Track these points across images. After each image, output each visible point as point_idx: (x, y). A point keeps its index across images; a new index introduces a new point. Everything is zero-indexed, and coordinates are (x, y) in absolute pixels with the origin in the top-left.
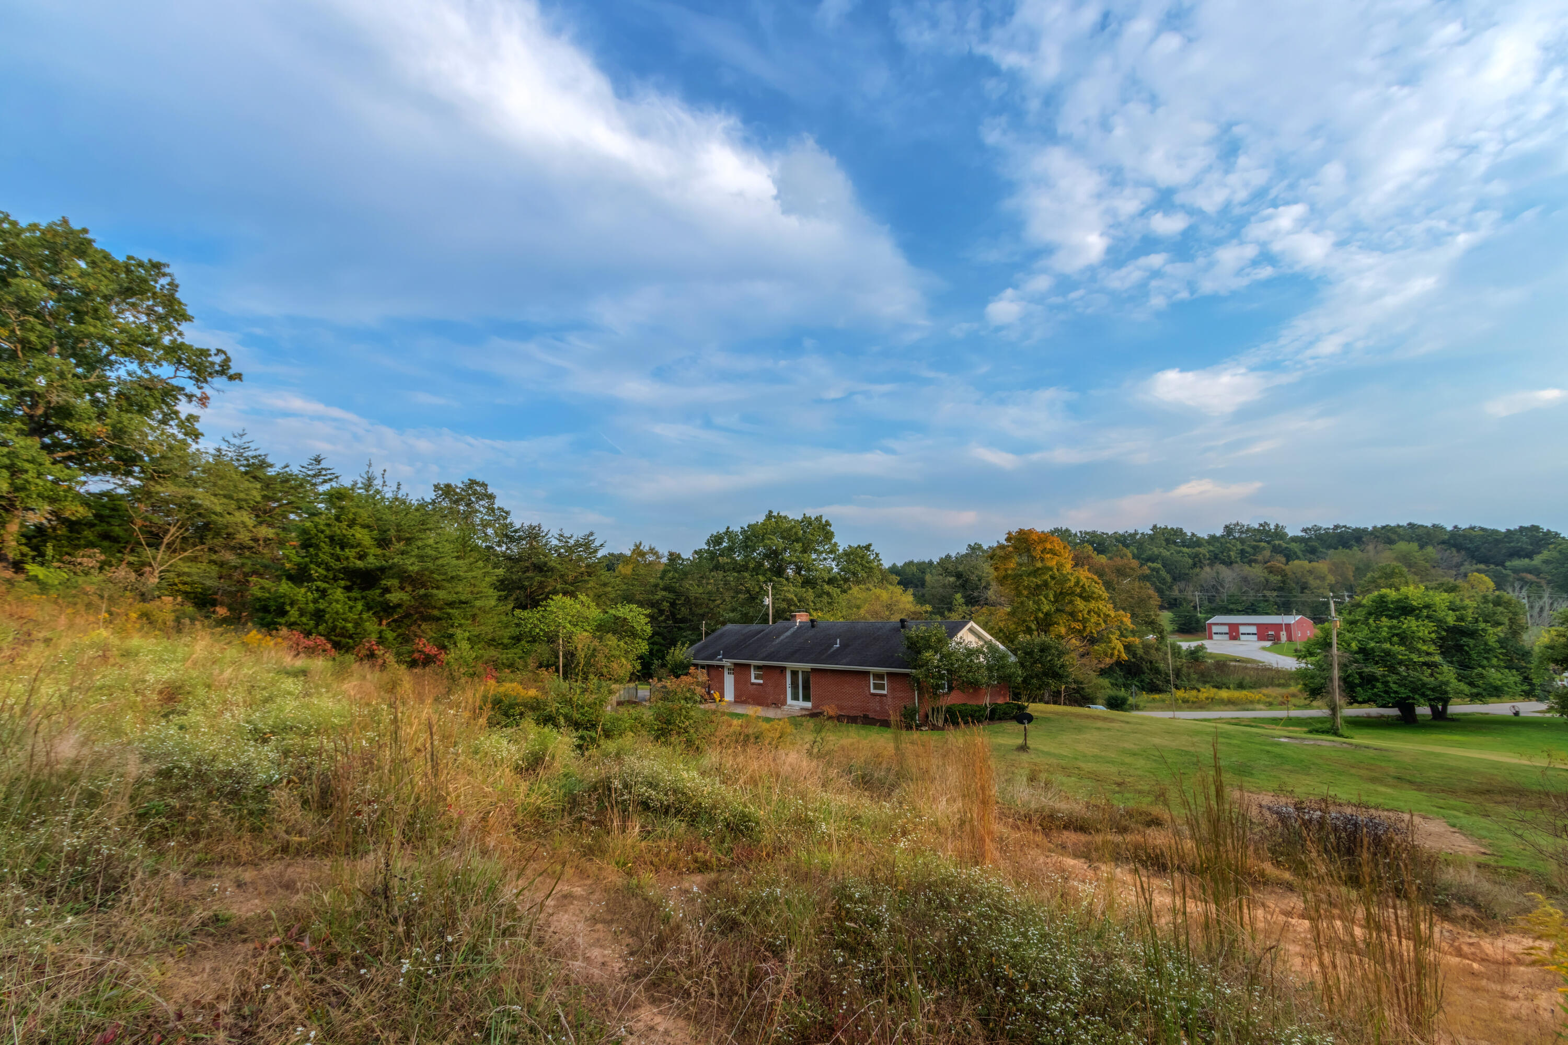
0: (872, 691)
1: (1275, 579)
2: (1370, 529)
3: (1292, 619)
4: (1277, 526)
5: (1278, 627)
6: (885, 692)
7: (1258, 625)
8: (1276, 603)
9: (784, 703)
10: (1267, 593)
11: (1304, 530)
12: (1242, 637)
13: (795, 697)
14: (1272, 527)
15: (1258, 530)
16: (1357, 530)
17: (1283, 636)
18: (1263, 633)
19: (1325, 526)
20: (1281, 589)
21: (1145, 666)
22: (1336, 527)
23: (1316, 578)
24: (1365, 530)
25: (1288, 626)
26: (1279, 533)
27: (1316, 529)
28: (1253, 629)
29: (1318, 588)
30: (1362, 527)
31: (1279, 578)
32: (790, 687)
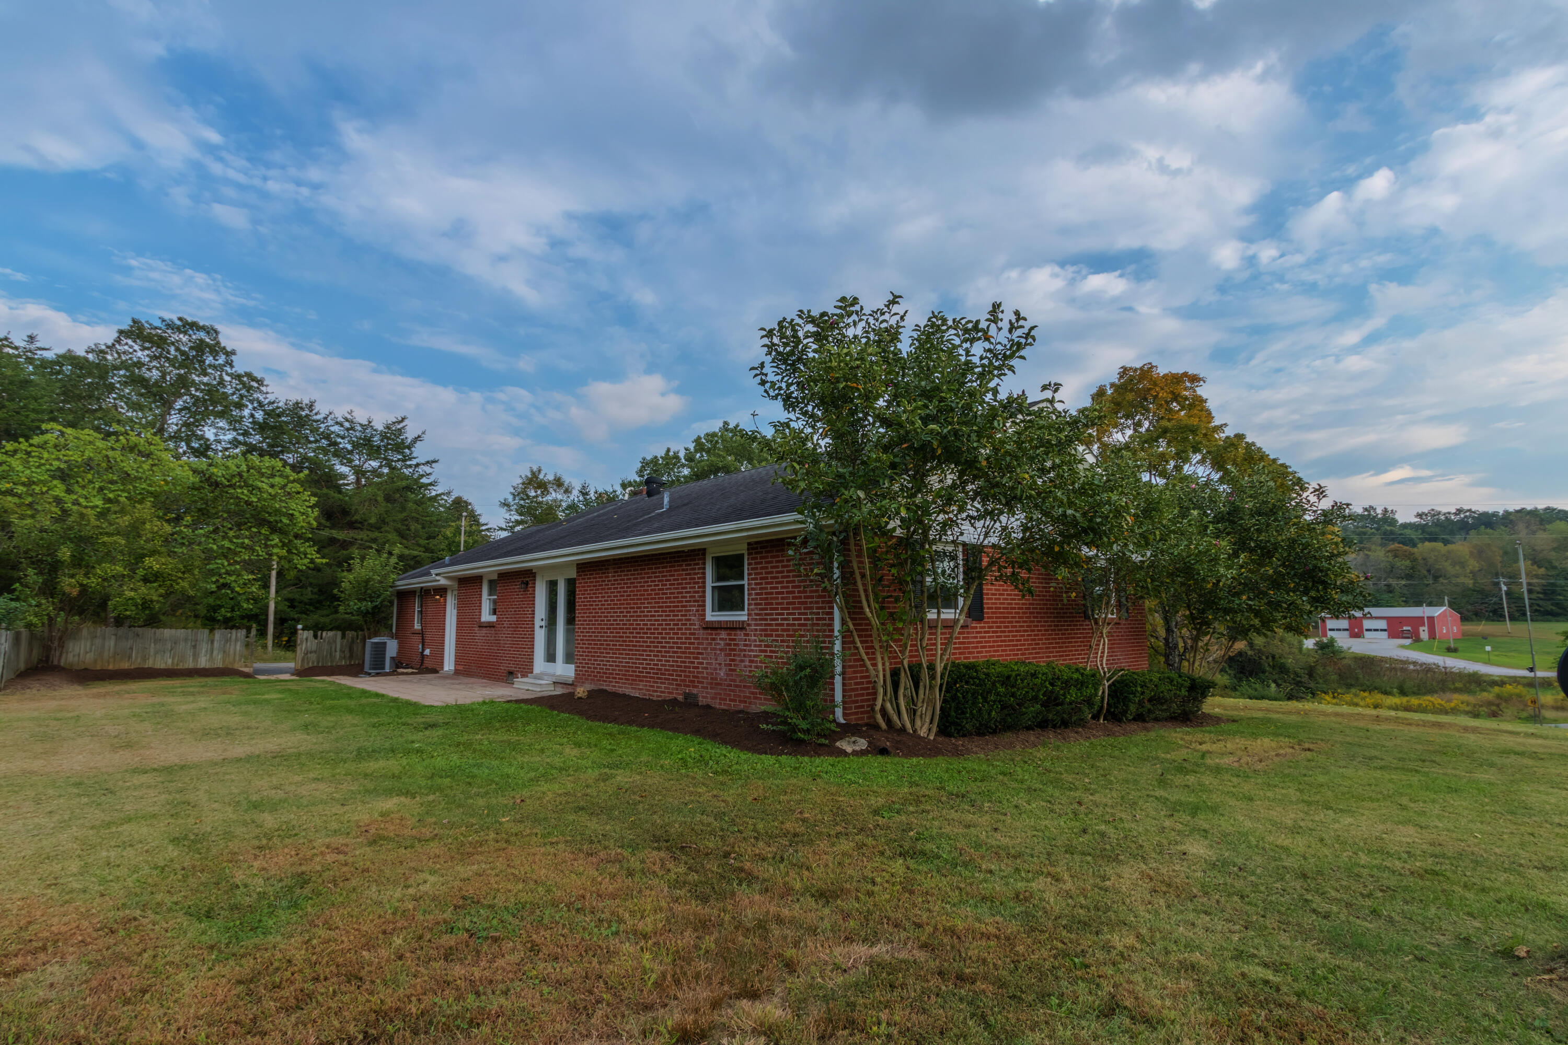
0: (711, 616)
1: (1403, 564)
2: (1501, 512)
3: (1437, 611)
4: (1386, 510)
5: (1419, 621)
6: (741, 616)
7: (1389, 619)
8: (1403, 595)
9: (527, 668)
10: (1393, 582)
11: (1420, 515)
12: (1367, 634)
13: (551, 657)
14: (1379, 511)
15: (1362, 516)
16: (1485, 514)
17: (1424, 633)
18: (1395, 629)
19: (1444, 510)
20: (1409, 577)
21: (1266, 664)
22: (1459, 511)
23: (1454, 564)
24: (1495, 514)
25: (1431, 619)
26: (1388, 519)
27: (1435, 514)
28: (1383, 624)
29: (1457, 576)
30: (1491, 510)
31: (1408, 563)
32: (541, 627)
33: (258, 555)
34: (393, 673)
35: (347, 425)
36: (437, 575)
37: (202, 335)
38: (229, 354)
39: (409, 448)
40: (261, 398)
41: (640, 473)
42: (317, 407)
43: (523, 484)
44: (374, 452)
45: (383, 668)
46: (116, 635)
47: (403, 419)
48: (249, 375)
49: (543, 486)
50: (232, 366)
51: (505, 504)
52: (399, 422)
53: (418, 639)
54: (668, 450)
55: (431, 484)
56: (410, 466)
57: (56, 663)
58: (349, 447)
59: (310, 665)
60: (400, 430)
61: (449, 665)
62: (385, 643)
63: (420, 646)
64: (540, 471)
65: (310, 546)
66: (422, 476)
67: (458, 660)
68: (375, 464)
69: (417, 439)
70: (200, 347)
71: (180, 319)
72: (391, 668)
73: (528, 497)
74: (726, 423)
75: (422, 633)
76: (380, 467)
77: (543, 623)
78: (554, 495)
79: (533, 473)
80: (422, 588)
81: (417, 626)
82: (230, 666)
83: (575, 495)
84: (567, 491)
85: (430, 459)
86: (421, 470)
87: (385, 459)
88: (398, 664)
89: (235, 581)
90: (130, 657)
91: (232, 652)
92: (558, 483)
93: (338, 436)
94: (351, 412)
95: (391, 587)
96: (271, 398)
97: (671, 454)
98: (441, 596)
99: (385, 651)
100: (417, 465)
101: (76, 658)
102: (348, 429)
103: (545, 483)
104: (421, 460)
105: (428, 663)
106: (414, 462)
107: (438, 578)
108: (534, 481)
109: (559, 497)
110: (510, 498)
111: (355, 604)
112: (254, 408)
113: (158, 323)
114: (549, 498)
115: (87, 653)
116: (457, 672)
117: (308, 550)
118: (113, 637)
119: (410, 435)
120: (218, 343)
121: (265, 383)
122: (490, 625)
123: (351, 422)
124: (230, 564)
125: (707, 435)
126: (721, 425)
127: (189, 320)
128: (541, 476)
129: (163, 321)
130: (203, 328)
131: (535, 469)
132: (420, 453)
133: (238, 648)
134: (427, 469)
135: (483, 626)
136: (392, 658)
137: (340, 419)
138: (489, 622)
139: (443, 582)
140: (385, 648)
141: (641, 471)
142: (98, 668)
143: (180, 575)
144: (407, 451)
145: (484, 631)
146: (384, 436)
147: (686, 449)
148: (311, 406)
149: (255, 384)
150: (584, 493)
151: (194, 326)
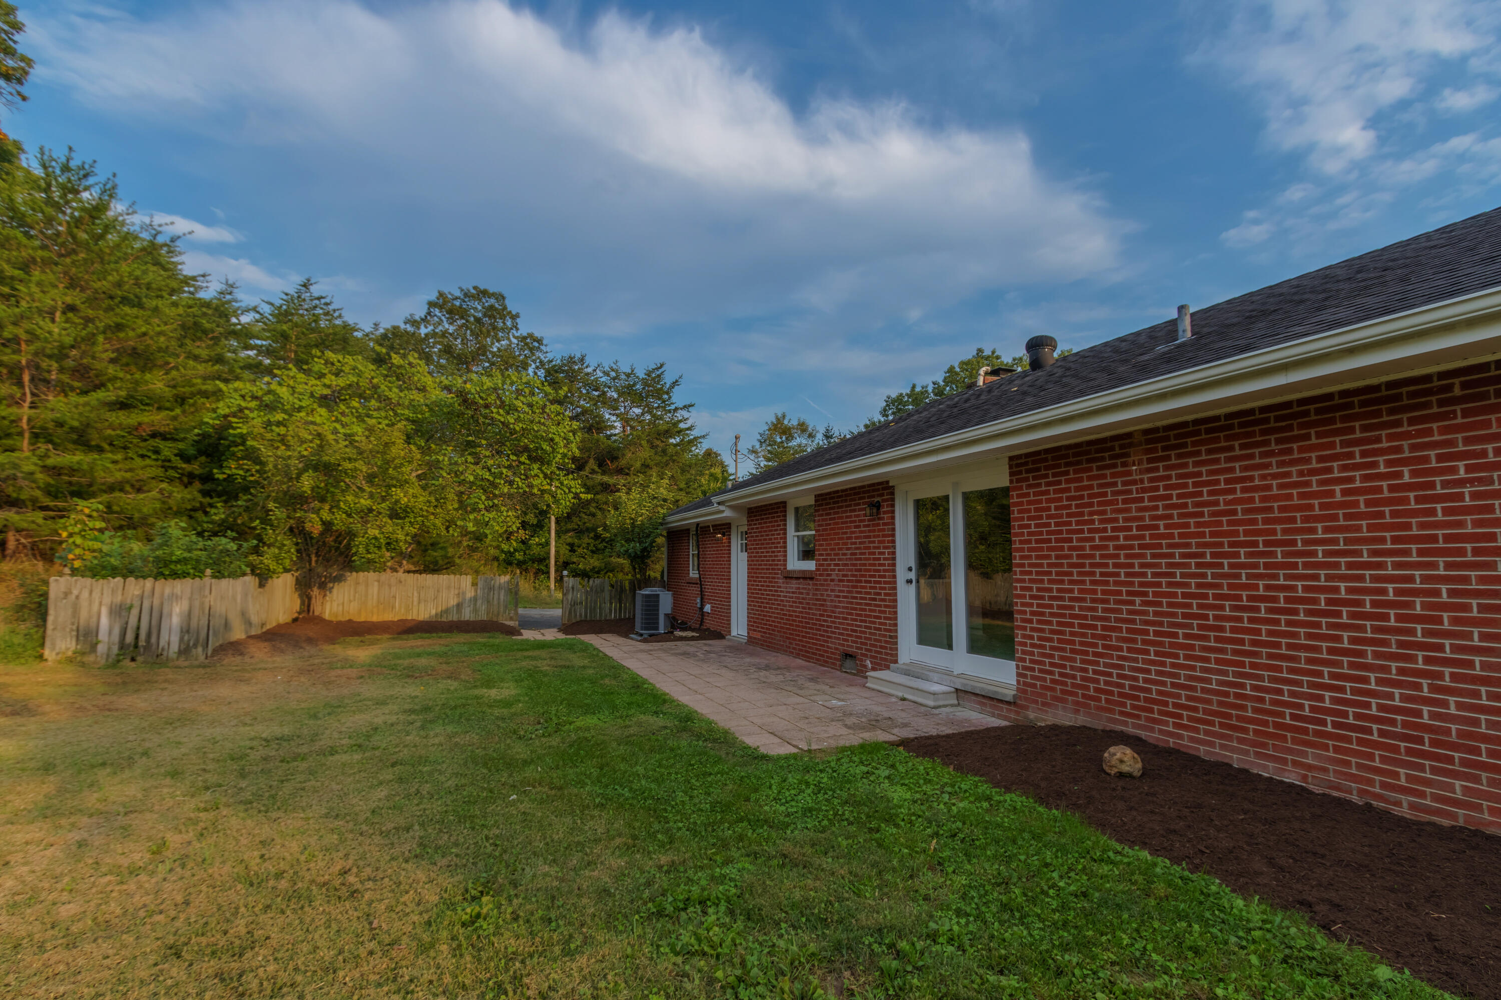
9: (882, 650)
13: (938, 638)
32: (909, 582)
33: (518, 488)
34: (668, 636)
35: (613, 374)
36: (719, 503)
37: (492, 301)
38: (514, 317)
39: (667, 393)
40: (542, 357)
41: (884, 413)
42: (588, 360)
43: (769, 430)
44: (638, 398)
45: (657, 628)
46: (379, 581)
47: (662, 366)
48: (531, 336)
49: (787, 432)
50: (517, 329)
51: (753, 451)
52: (658, 369)
53: (696, 590)
54: (914, 387)
55: (689, 429)
56: (670, 411)
57: (316, 613)
58: (615, 396)
59: (578, 619)
60: (659, 376)
61: (739, 628)
62: (658, 596)
63: (698, 600)
64: (784, 416)
65: (574, 479)
66: (680, 421)
67: (753, 623)
68: (638, 411)
69: (675, 383)
70: (490, 311)
71: (475, 288)
72: (665, 627)
73: (775, 442)
74: (980, 351)
75: (700, 583)
76: (643, 414)
77: (912, 575)
78: (799, 440)
79: (778, 419)
80: (698, 524)
81: (693, 574)
82: (495, 619)
83: (820, 439)
84: (811, 436)
85: (688, 403)
86: (679, 415)
87: (647, 406)
88: (675, 623)
89: (494, 519)
90: (393, 607)
91: (496, 602)
92: (802, 427)
93: (605, 386)
94: (616, 363)
95: (662, 524)
96: (550, 356)
97: (918, 389)
98: (724, 535)
99: (658, 606)
100: (676, 409)
101: (341, 608)
102: (614, 379)
103: (790, 429)
104: (680, 404)
105: (709, 623)
106: (673, 407)
107: (722, 508)
108: (779, 427)
109: (804, 442)
110: (757, 445)
111: (622, 546)
112: (537, 368)
113: (458, 293)
114: (794, 443)
115: (350, 601)
116: (751, 640)
117: (572, 483)
118: (376, 584)
119: (668, 380)
120: (505, 308)
121: (545, 342)
122: (805, 577)
123: (616, 371)
124: (488, 498)
125: (962, 363)
126: (975, 353)
127: (482, 288)
128: (786, 422)
129: (462, 290)
130: (493, 295)
131: (780, 415)
132: (678, 398)
133: (502, 597)
134: (685, 413)
135: (790, 577)
136: (666, 615)
137: (607, 369)
138: (804, 572)
139: (727, 513)
140: (658, 601)
141: (885, 410)
142: (362, 619)
143: (431, 510)
144: (666, 396)
145: (794, 584)
146: (645, 383)
147: (934, 383)
148: (582, 360)
149: (536, 344)
150: (827, 436)
151: (485, 293)
